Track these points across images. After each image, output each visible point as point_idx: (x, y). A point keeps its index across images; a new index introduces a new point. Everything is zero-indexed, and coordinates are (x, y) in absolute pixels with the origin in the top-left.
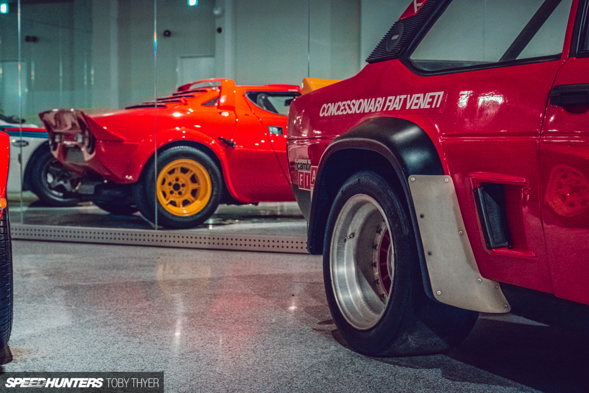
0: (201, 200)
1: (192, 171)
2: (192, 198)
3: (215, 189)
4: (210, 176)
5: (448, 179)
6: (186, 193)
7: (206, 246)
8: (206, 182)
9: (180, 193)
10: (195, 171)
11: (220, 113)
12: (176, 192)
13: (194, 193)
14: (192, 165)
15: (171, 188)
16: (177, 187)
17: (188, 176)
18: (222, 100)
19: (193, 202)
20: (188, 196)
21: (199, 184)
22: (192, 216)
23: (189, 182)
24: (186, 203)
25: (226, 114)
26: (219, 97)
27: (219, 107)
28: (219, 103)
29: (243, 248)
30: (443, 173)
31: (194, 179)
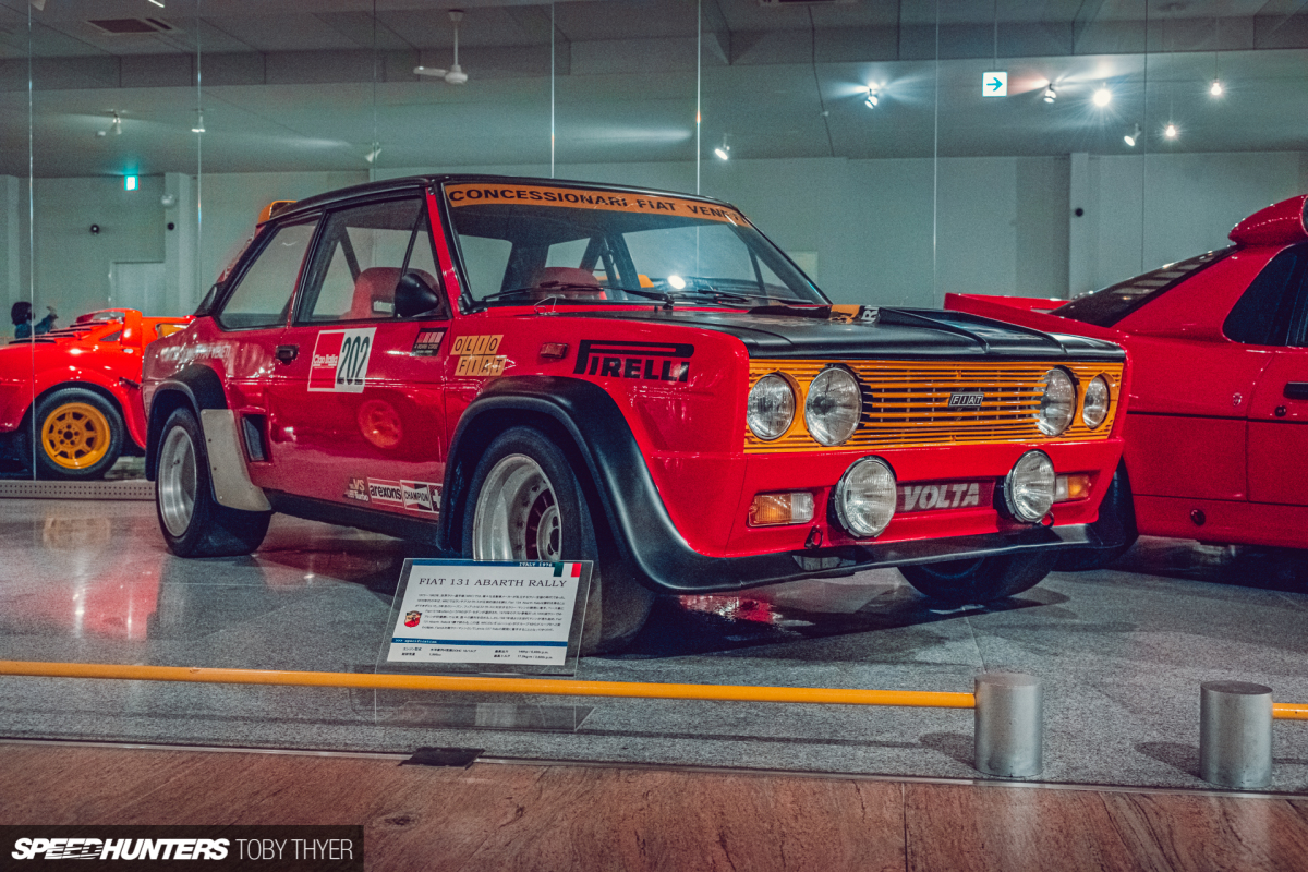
0: (98, 450)
3: (115, 437)
4: (109, 422)
5: (230, 412)
6: (80, 441)
7: (92, 496)
8: (103, 429)
11: (123, 350)
13: (90, 442)
14: (87, 410)
18: (127, 334)
20: (83, 446)
22: (86, 469)
23: (84, 429)
24: (79, 454)
25: (129, 351)
26: (122, 331)
27: (121, 343)
28: (122, 337)
29: (133, 497)
30: (227, 408)
31: (89, 426)
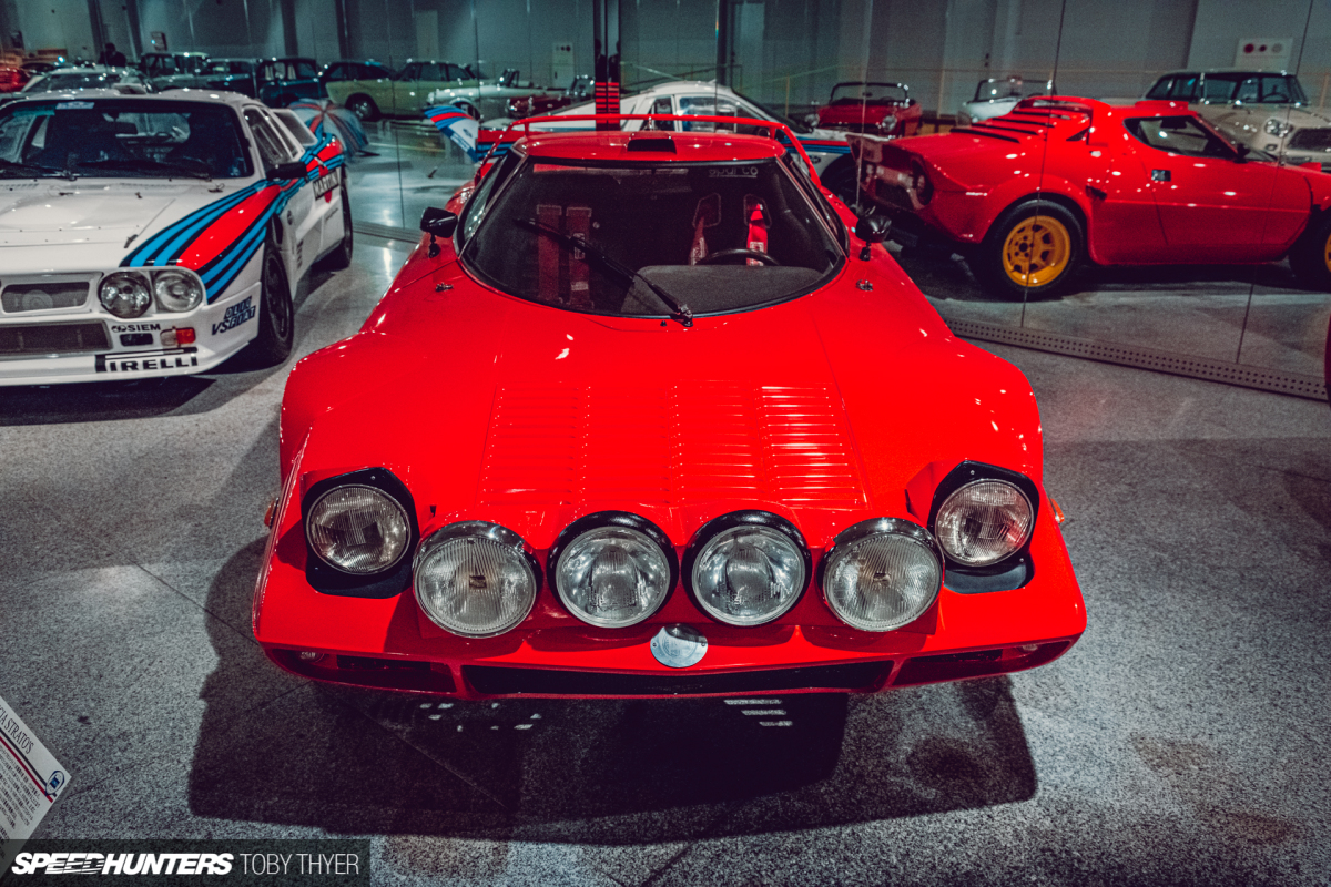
1: (1046, 229)
2: (1043, 263)
9: (1027, 255)
10: (1050, 229)
12: (1022, 254)
15: (1017, 249)
16: (1023, 247)
17: (1039, 236)
19: (1043, 267)
21: (1053, 246)
